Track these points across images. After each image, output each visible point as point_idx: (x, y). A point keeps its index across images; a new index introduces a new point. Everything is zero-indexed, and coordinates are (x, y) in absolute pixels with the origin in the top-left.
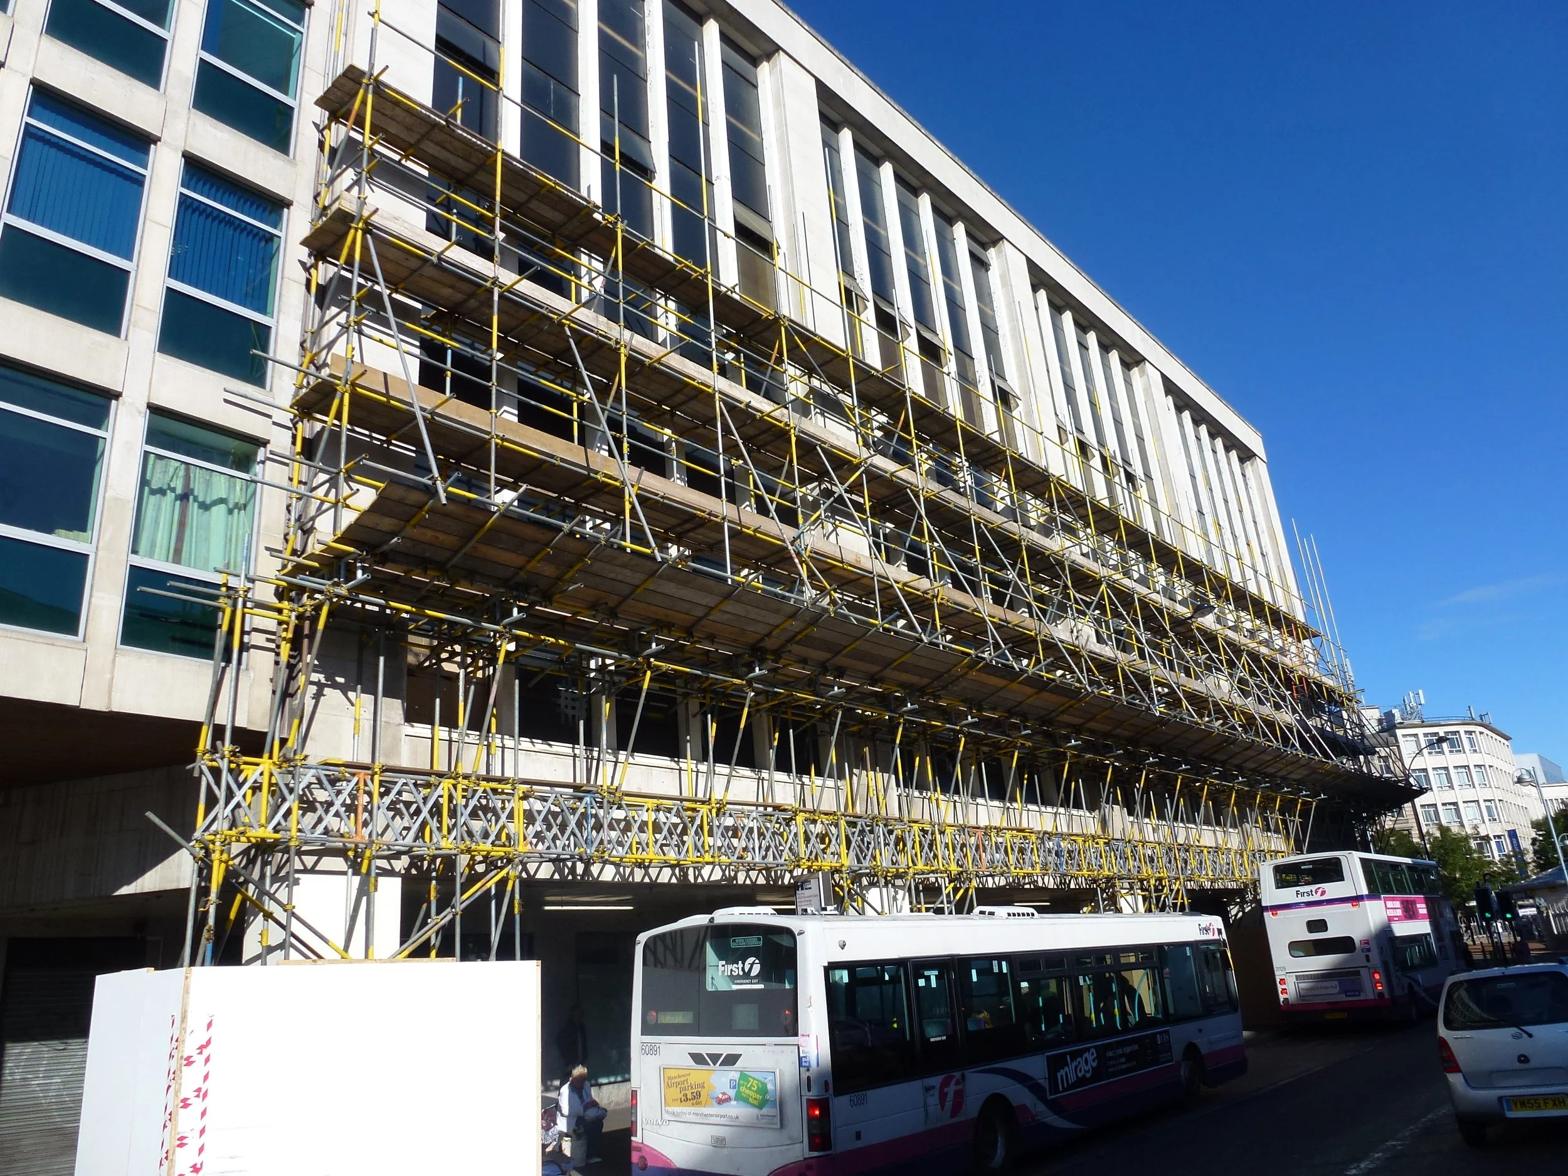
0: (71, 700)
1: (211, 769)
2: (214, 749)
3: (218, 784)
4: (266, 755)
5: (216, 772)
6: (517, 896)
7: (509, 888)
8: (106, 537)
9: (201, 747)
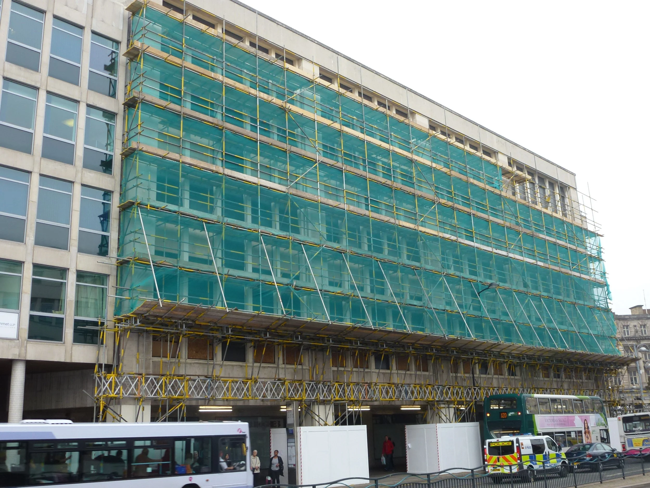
0: (62, 360)
1: (99, 377)
2: (99, 372)
3: (101, 382)
4: (112, 372)
5: (100, 378)
6: (185, 411)
7: (183, 409)
8: (68, 312)
9: (95, 371)
